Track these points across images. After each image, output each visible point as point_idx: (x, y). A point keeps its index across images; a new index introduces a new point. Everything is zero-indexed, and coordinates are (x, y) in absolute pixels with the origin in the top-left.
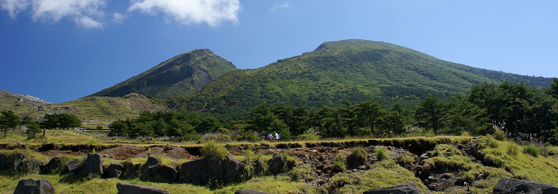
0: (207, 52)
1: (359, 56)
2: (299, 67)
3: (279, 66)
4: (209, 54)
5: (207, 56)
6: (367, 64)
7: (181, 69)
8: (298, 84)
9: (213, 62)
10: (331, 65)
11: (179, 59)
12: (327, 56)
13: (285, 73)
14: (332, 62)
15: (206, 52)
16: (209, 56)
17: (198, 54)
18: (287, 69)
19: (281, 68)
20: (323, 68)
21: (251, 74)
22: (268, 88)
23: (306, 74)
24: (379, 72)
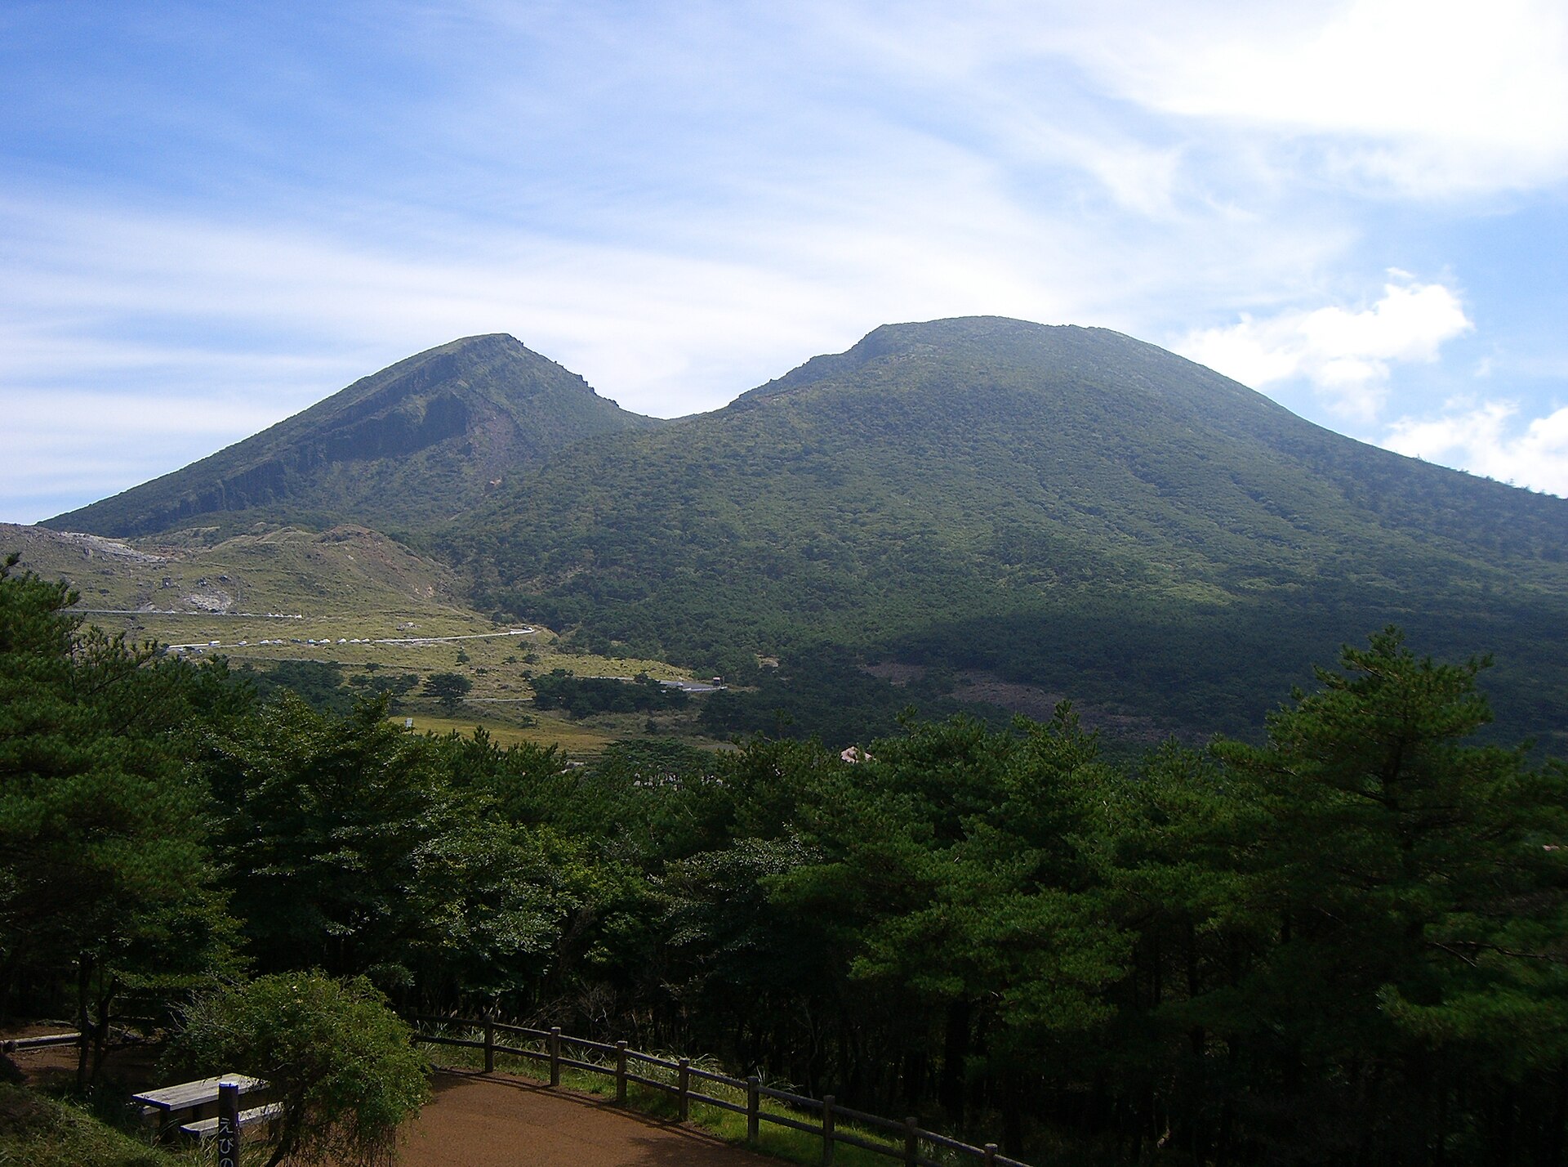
0: (505, 345)
1: (973, 400)
2: (793, 430)
3: (735, 422)
4: (513, 353)
5: (507, 361)
6: (992, 430)
7: (430, 406)
8: (784, 493)
9: (526, 379)
10: (888, 426)
11: (421, 372)
12: (877, 395)
13: (749, 449)
14: (892, 420)
15: (502, 344)
16: (514, 360)
17: (479, 356)
18: (758, 435)
19: (740, 430)
20: (862, 436)
21: (651, 449)
22: (700, 508)
23: (810, 457)
24: (1021, 458)
